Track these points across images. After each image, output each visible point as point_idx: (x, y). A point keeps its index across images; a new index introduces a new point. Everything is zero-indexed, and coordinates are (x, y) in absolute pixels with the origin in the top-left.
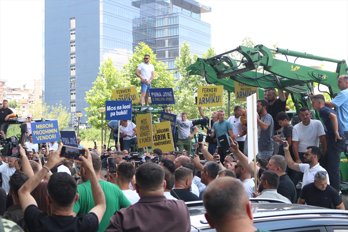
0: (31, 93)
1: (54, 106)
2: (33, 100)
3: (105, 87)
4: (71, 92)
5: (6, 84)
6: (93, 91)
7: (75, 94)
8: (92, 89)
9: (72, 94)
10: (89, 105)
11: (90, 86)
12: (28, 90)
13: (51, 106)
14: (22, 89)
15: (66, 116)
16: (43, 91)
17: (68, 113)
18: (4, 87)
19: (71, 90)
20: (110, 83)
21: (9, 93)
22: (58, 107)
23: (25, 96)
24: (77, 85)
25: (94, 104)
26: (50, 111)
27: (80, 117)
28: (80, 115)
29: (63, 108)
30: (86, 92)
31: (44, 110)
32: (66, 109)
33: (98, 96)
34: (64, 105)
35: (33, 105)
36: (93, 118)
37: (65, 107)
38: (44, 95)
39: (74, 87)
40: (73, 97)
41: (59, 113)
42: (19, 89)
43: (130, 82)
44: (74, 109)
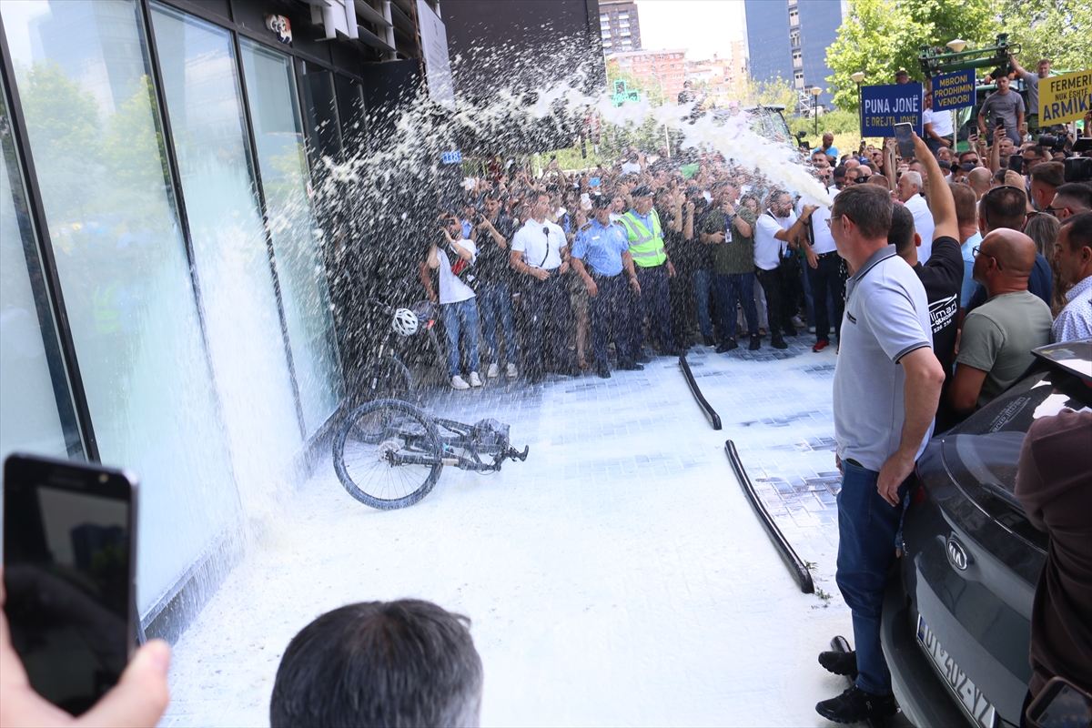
0: (728, 65)
1: (769, 81)
2: (732, 76)
3: (860, 36)
4: (794, 54)
5: (686, 56)
6: (839, 45)
7: (800, 56)
8: (836, 41)
9: (795, 57)
10: (832, 71)
11: (832, 37)
12: (721, 61)
13: (763, 82)
14: (712, 60)
15: (789, 96)
16: (746, 60)
17: (793, 90)
18: (684, 61)
19: (793, 51)
20: (870, 26)
21: (693, 69)
22: (774, 82)
23: (718, 71)
24: (802, 40)
25: (843, 69)
26: (762, 89)
27: (819, 94)
28: (817, 90)
29: (784, 82)
30: (827, 49)
31: (753, 91)
32: (789, 84)
33: (850, 54)
34: (784, 78)
35: (732, 84)
36: (841, 93)
37: (787, 81)
38: (749, 66)
39: (798, 44)
40: (798, 63)
41: (777, 93)
42: (708, 61)
43: (910, 17)
44: (800, 82)
